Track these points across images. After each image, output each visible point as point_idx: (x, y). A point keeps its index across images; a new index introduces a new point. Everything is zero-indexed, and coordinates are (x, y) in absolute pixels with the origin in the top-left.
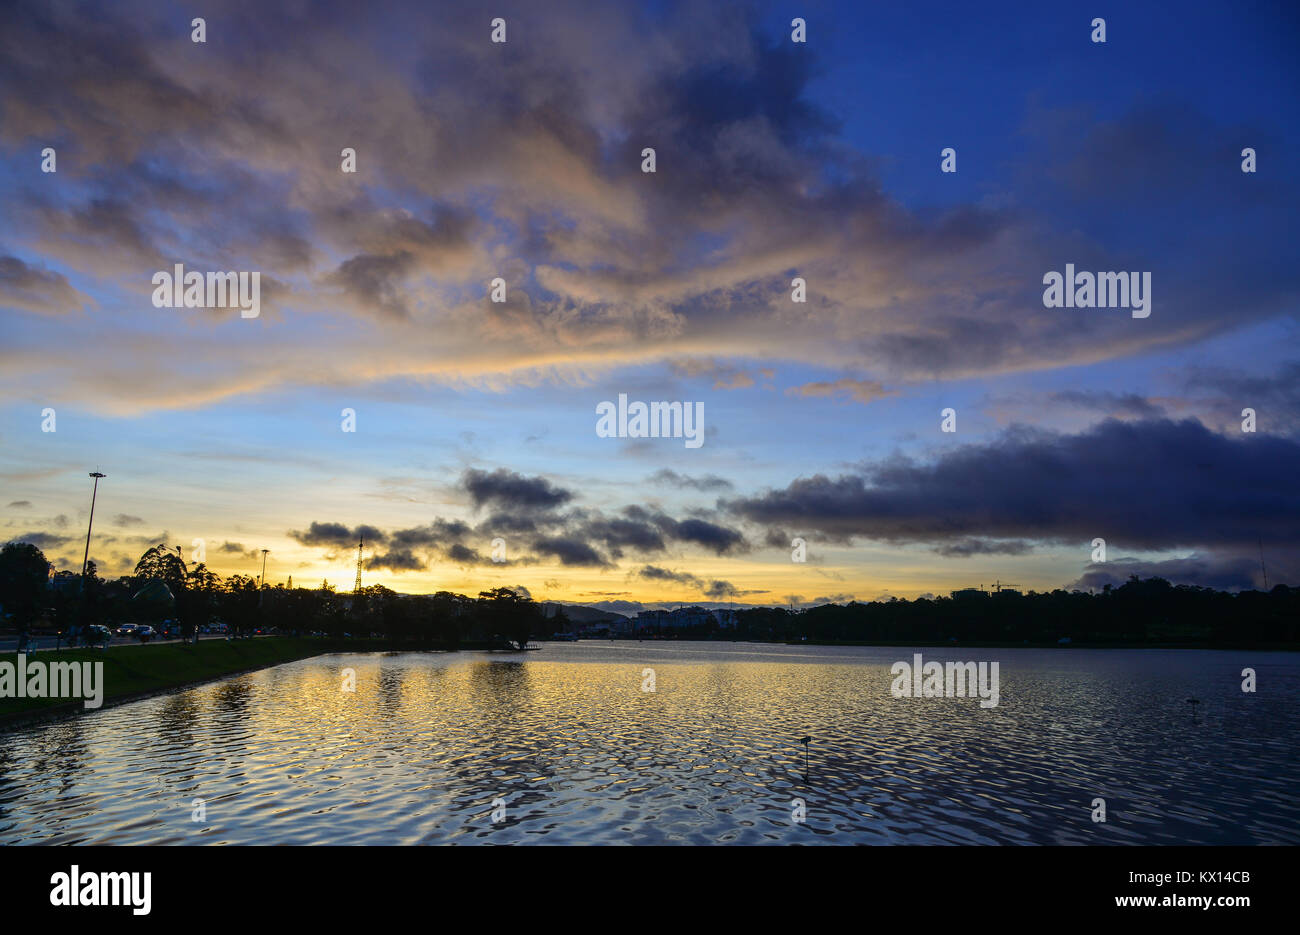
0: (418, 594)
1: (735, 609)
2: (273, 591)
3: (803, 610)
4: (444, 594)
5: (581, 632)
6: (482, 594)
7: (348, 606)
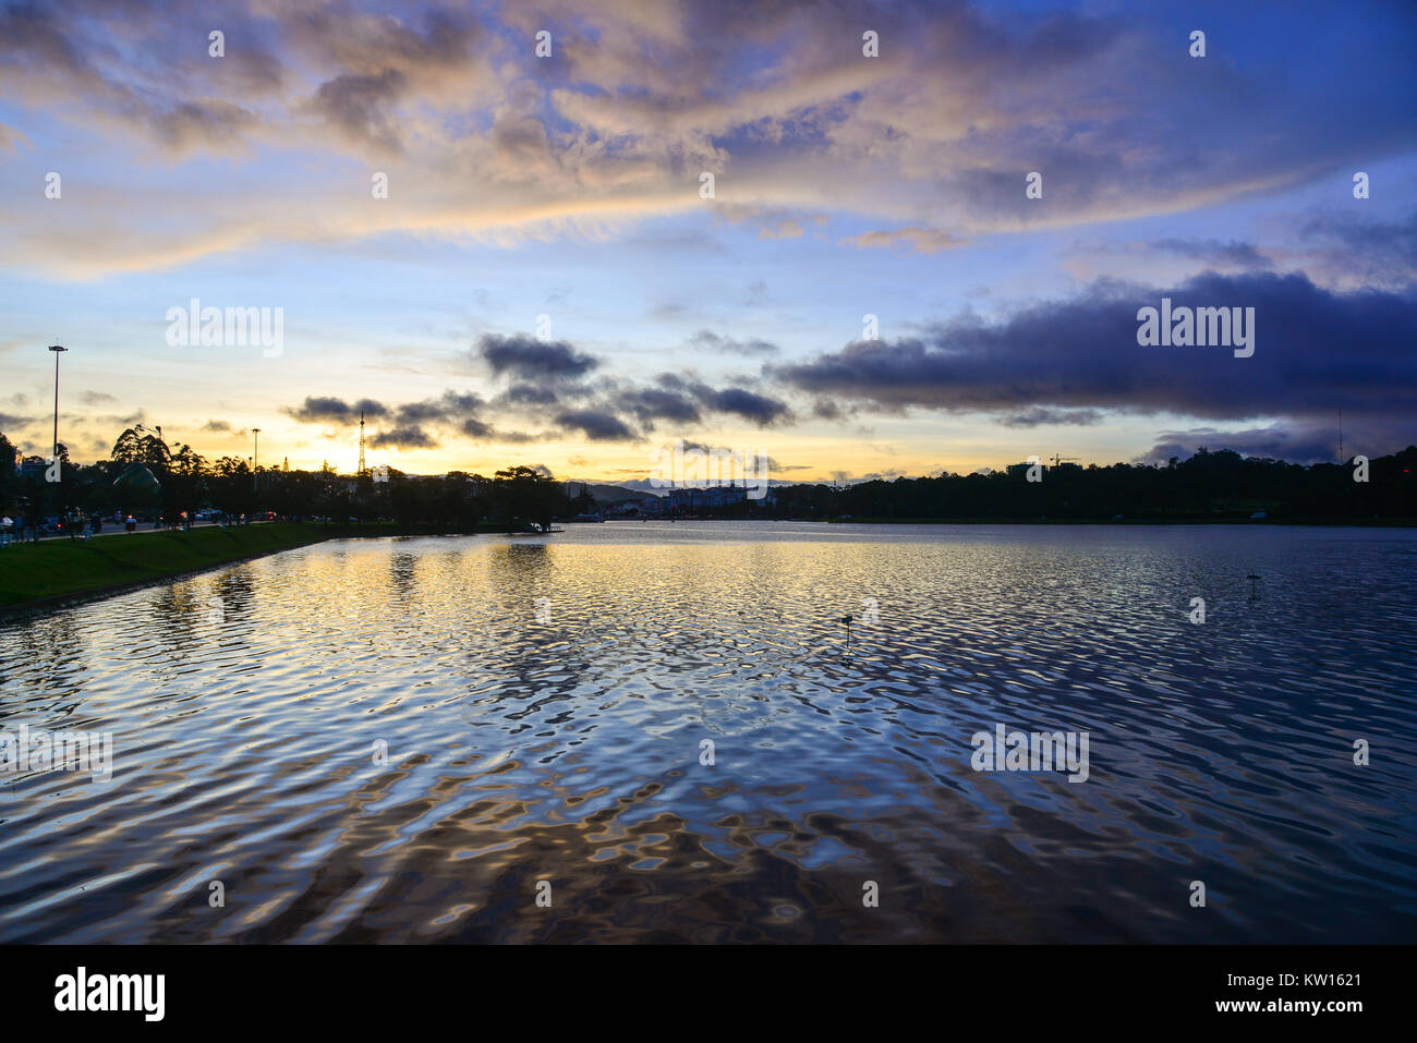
0: (429, 474)
1: (774, 486)
2: (269, 473)
3: (848, 486)
4: (457, 474)
5: (608, 512)
6: (498, 473)
7: (352, 489)
